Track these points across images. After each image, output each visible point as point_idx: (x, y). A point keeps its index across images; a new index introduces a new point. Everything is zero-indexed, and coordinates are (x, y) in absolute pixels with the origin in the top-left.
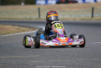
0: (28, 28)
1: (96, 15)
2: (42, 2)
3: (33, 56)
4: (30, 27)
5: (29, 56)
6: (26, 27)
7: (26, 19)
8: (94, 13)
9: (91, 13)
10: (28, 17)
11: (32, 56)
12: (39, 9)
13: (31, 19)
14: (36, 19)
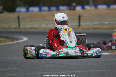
0: (5, 39)
1: (84, 24)
2: (22, 9)
3: (10, 69)
4: (8, 38)
5: (6, 69)
6: (3, 37)
7: (4, 28)
8: (81, 21)
9: (77, 22)
10: (6, 26)
11: (8, 69)
12: (18, 17)
13: (9, 28)
14: (15, 28)
